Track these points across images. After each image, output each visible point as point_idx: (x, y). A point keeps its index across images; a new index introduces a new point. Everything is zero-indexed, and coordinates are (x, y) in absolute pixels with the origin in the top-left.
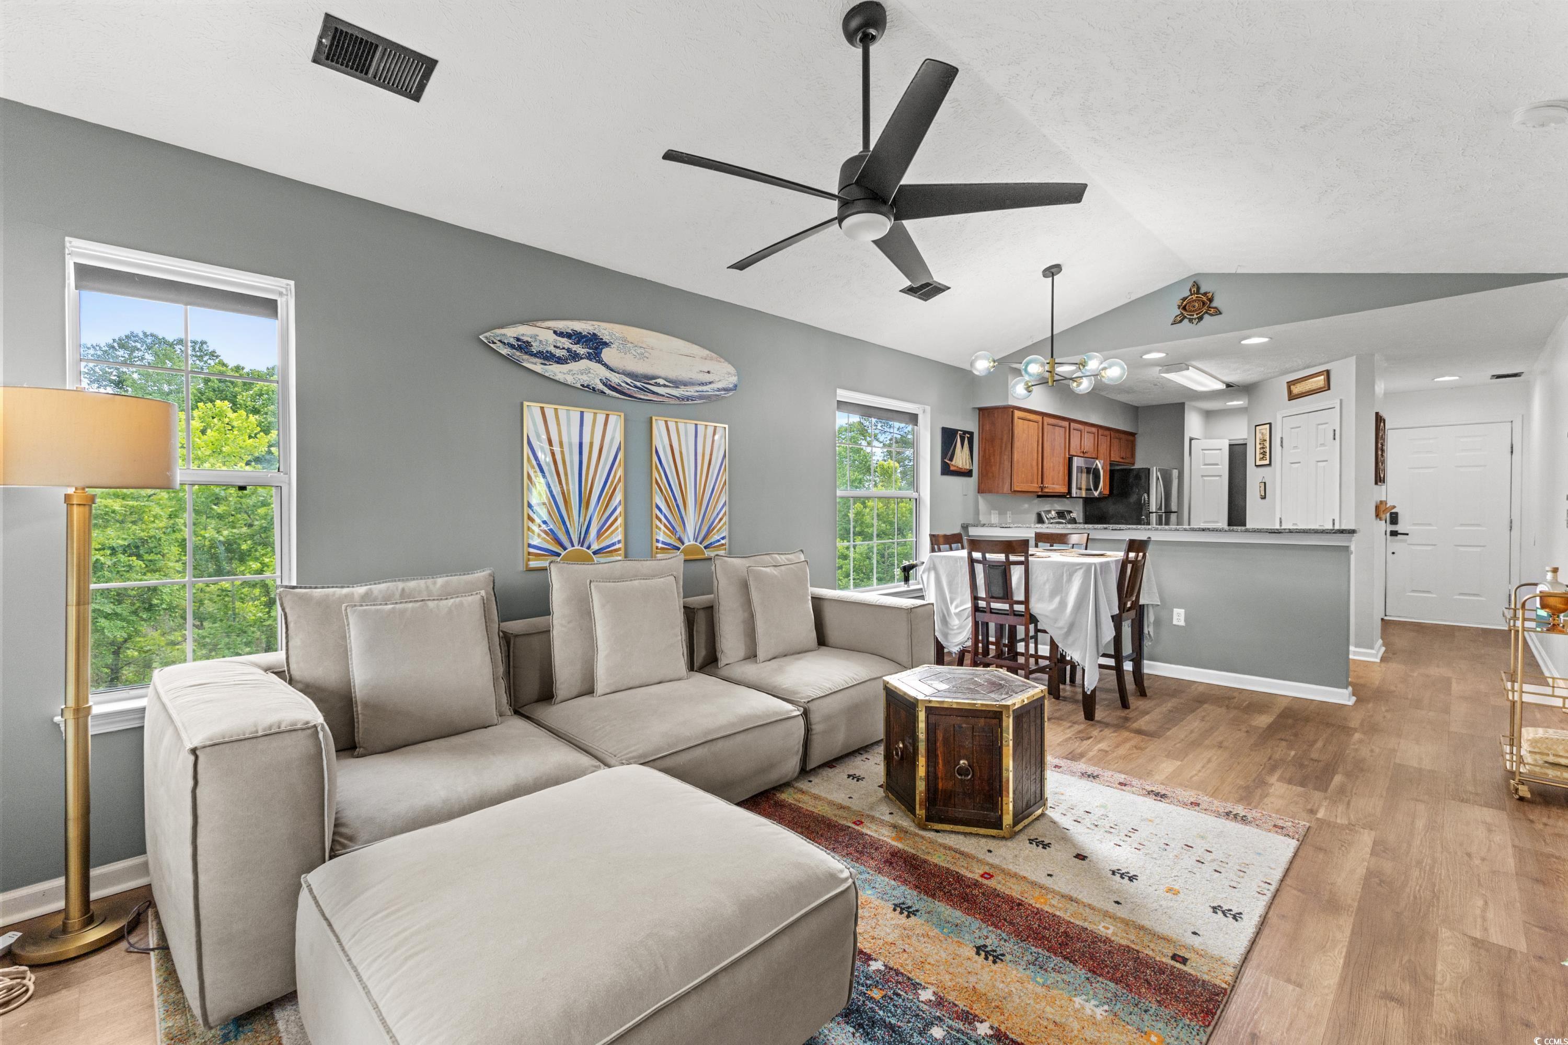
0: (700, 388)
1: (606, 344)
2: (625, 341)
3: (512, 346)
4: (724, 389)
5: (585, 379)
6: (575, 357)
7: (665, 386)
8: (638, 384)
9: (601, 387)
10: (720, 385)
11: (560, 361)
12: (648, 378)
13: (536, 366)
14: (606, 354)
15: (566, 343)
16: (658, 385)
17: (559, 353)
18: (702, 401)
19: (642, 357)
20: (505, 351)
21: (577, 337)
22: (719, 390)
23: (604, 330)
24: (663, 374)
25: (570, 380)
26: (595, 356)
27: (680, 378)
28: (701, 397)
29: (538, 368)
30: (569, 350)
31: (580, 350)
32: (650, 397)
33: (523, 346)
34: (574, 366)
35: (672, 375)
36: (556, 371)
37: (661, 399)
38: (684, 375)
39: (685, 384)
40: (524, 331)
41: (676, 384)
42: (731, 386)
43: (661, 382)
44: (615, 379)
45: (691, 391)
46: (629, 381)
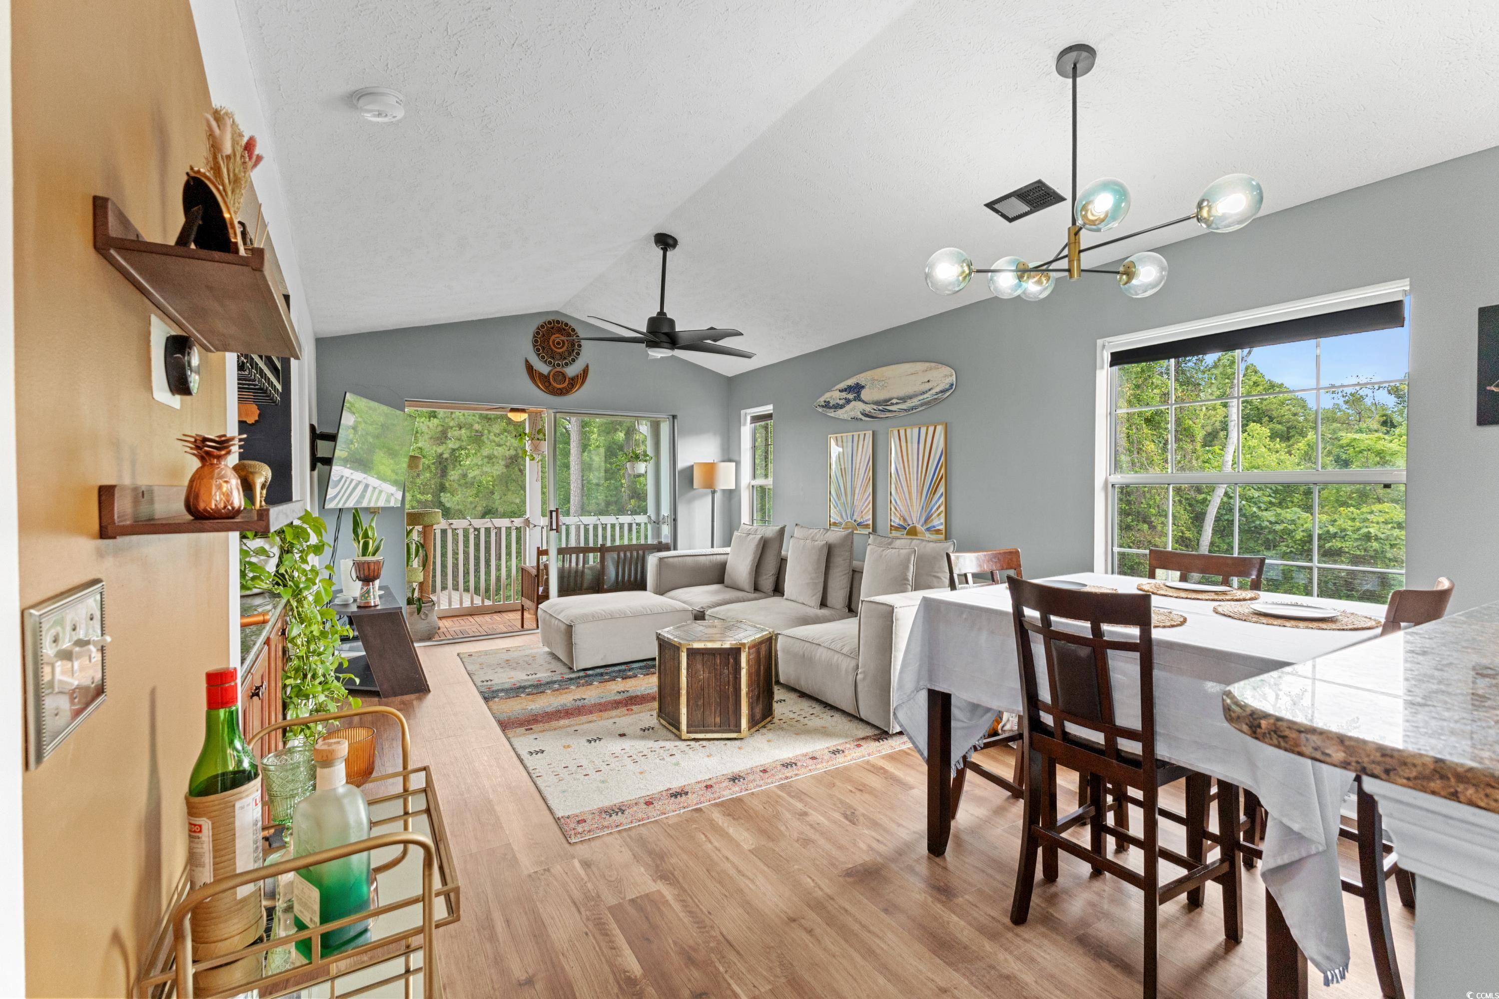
0: (921, 397)
1: (863, 387)
2: (873, 380)
3: (823, 406)
4: (942, 392)
5: (852, 414)
6: (848, 401)
7: (897, 403)
8: (881, 408)
9: (861, 416)
10: (938, 389)
11: (842, 407)
12: (886, 402)
13: (831, 413)
14: (864, 395)
15: (844, 395)
16: (892, 404)
17: (841, 402)
18: (923, 408)
19: (884, 387)
20: (820, 410)
21: (849, 389)
22: (937, 393)
23: (861, 379)
24: (895, 395)
25: (845, 417)
26: (858, 398)
27: (907, 394)
28: (922, 405)
29: (832, 415)
30: (845, 399)
31: (851, 396)
32: (888, 415)
33: (827, 405)
34: (848, 407)
35: (902, 393)
36: (841, 414)
37: (894, 414)
38: (909, 390)
39: (911, 397)
40: (827, 396)
41: (904, 399)
42: (947, 386)
43: (894, 401)
44: (868, 408)
45: (915, 402)
46: (875, 407)
